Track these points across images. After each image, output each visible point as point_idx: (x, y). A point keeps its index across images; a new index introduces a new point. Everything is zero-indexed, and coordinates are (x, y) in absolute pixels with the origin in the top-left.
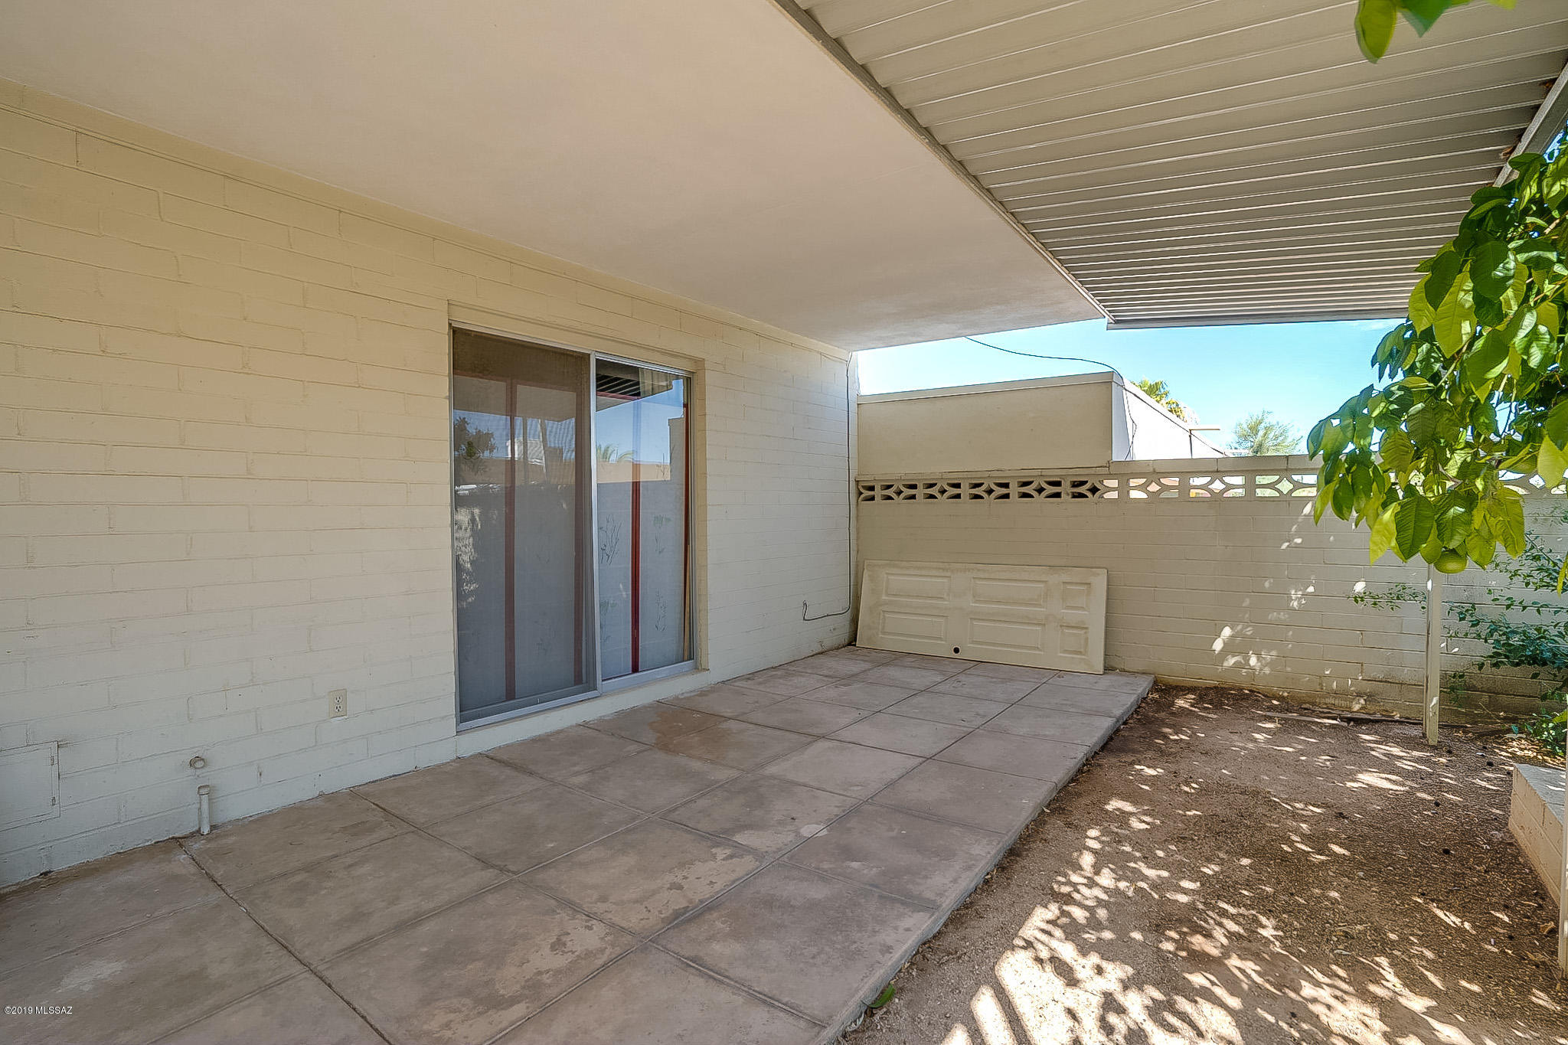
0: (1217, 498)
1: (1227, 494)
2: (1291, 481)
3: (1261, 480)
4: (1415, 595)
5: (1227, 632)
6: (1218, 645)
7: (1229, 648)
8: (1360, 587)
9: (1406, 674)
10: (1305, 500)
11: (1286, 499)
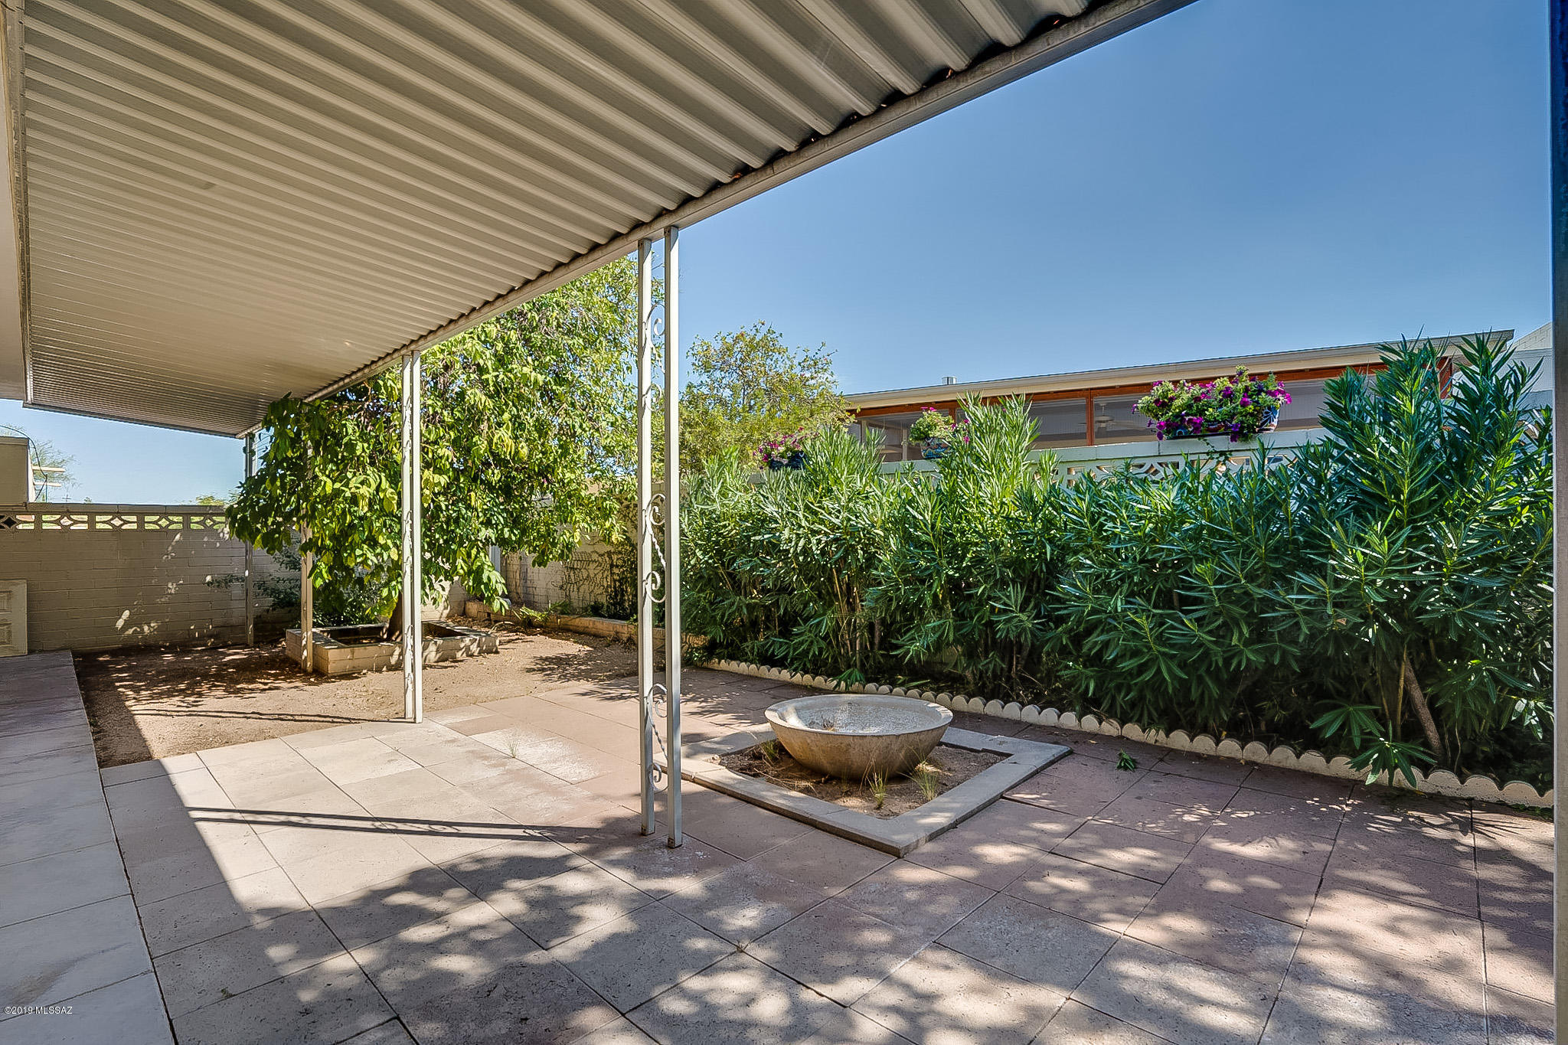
0: (117, 530)
1: (124, 527)
2: (168, 520)
3: (147, 519)
4: (238, 579)
5: (127, 613)
6: (120, 623)
7: (128, 624)
8: (209, 578)
9: (234, 621)
10: (176, 531)
11: (164, 531)
